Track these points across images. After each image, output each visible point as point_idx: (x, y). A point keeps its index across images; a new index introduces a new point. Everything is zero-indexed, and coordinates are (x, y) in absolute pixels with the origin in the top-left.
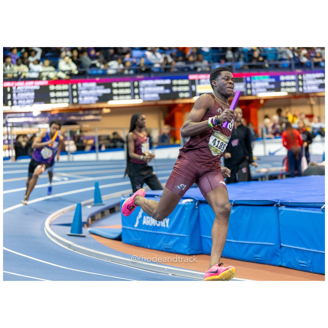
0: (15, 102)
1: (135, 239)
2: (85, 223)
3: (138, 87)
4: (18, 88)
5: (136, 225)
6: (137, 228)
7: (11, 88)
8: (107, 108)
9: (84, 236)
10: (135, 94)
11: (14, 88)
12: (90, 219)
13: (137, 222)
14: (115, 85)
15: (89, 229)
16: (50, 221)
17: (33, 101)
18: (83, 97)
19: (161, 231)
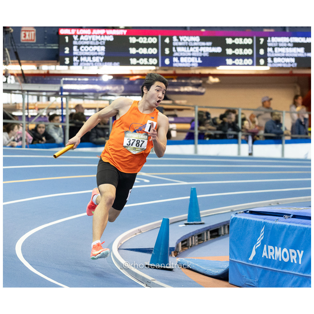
0: (75, 59)
1: (248, 279)
2: (172, 249)
3: (265, 46)
4: (82, 38)
5: (251, 258)
6: (252, 262)
7: (71, 37)
8: (214, 76)
9: (171, 270)
10: (259, 57)
11: (76, 38)
12: (180, 244)
13: (254, 253)
14: (229, 41)
15: (178, 259)
16: (120, 243)
17: (102, 59)
18: (179, 58)
19: (290, 270)
